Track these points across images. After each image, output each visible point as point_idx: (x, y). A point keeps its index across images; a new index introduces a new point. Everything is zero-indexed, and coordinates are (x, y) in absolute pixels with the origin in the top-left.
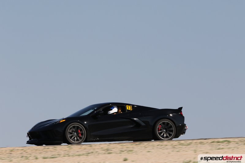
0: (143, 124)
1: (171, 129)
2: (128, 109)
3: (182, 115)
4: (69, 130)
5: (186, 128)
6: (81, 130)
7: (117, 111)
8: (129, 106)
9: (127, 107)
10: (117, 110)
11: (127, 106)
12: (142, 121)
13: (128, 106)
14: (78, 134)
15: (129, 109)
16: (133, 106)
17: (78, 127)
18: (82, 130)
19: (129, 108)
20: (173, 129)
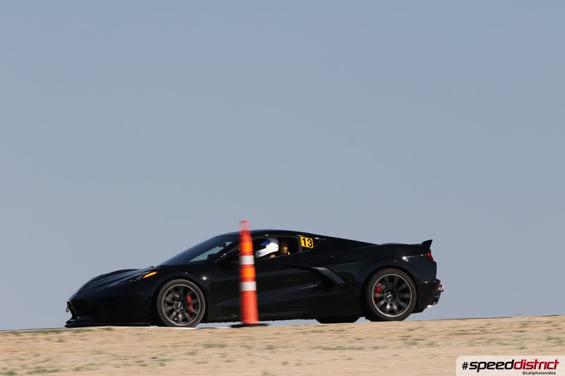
0: (339, 281)
1: (406, 296)
2: (303, 245)
3: (430, 259)
4: (164, 297)
5: (439, 289)
6: (193, 296)
7: (277, 250)
8: (306, 239)
9: (303, 242)
10: (277, 246)
11: (302, 238)
12: (337, 274)
13: (304, 239)
14: (185, 304)
15: (307, 246)
16: (315, 238)
17: (186, 290)
18: (196, 297)
19: (307, 243)
20: (410, 296)
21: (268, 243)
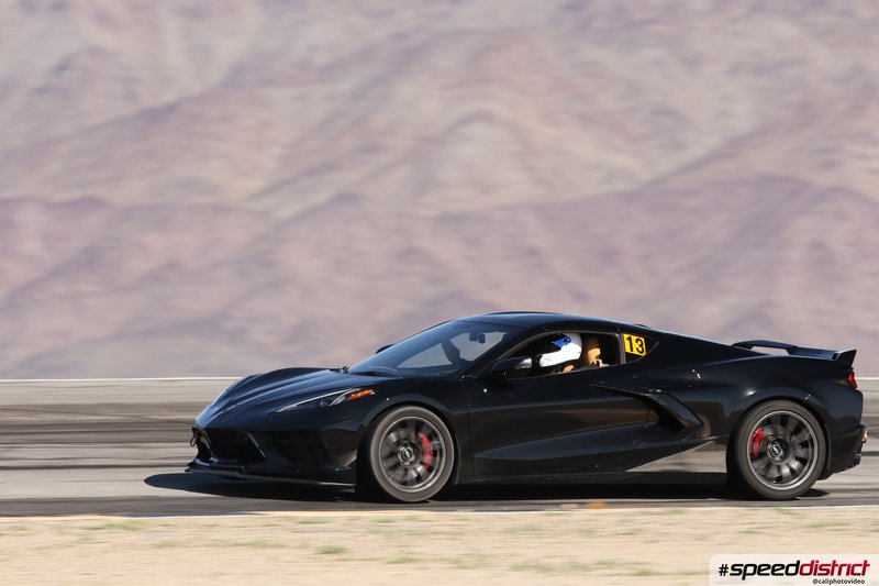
2: (628, 350)
3: (853, 386)
7: (577, 356)
8: (634, 338)
9: (627, 343)
10: (580, 350)
11: (626, 336)
12: (683, 404)
13: (629, 339)
15: (635, 352)
16: (650, 337)
19: (635, 345)
21: (566, 342)
